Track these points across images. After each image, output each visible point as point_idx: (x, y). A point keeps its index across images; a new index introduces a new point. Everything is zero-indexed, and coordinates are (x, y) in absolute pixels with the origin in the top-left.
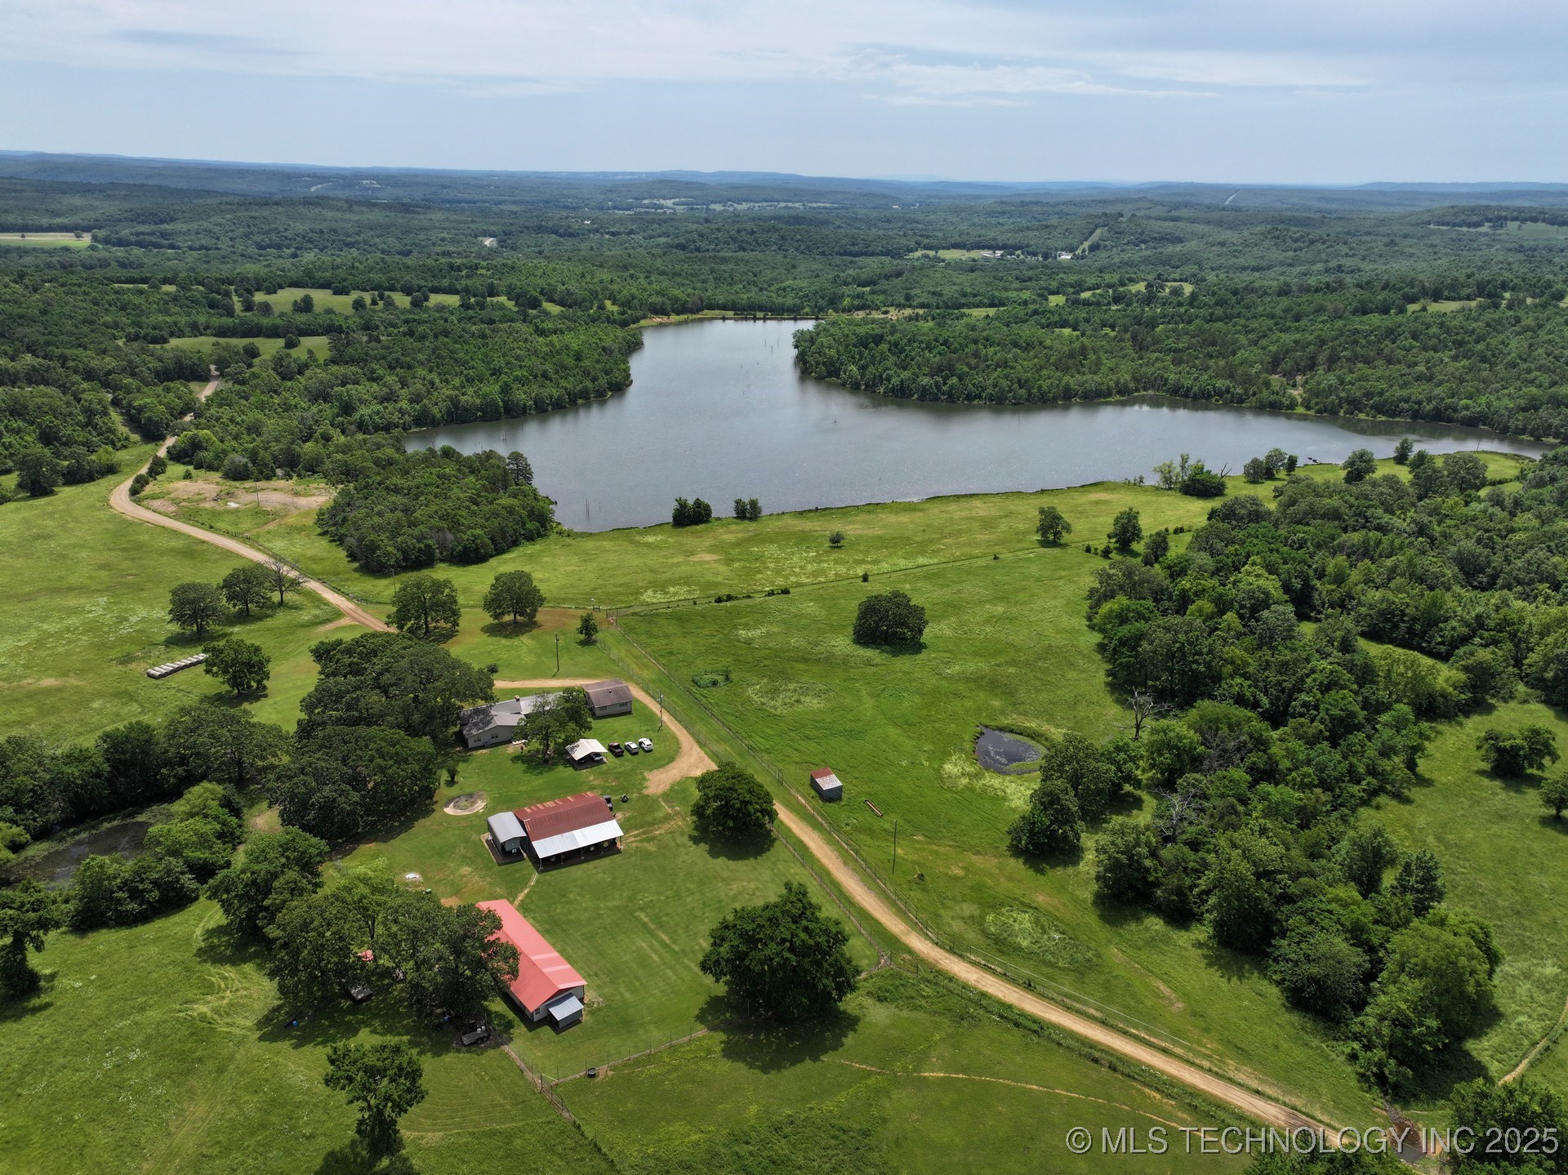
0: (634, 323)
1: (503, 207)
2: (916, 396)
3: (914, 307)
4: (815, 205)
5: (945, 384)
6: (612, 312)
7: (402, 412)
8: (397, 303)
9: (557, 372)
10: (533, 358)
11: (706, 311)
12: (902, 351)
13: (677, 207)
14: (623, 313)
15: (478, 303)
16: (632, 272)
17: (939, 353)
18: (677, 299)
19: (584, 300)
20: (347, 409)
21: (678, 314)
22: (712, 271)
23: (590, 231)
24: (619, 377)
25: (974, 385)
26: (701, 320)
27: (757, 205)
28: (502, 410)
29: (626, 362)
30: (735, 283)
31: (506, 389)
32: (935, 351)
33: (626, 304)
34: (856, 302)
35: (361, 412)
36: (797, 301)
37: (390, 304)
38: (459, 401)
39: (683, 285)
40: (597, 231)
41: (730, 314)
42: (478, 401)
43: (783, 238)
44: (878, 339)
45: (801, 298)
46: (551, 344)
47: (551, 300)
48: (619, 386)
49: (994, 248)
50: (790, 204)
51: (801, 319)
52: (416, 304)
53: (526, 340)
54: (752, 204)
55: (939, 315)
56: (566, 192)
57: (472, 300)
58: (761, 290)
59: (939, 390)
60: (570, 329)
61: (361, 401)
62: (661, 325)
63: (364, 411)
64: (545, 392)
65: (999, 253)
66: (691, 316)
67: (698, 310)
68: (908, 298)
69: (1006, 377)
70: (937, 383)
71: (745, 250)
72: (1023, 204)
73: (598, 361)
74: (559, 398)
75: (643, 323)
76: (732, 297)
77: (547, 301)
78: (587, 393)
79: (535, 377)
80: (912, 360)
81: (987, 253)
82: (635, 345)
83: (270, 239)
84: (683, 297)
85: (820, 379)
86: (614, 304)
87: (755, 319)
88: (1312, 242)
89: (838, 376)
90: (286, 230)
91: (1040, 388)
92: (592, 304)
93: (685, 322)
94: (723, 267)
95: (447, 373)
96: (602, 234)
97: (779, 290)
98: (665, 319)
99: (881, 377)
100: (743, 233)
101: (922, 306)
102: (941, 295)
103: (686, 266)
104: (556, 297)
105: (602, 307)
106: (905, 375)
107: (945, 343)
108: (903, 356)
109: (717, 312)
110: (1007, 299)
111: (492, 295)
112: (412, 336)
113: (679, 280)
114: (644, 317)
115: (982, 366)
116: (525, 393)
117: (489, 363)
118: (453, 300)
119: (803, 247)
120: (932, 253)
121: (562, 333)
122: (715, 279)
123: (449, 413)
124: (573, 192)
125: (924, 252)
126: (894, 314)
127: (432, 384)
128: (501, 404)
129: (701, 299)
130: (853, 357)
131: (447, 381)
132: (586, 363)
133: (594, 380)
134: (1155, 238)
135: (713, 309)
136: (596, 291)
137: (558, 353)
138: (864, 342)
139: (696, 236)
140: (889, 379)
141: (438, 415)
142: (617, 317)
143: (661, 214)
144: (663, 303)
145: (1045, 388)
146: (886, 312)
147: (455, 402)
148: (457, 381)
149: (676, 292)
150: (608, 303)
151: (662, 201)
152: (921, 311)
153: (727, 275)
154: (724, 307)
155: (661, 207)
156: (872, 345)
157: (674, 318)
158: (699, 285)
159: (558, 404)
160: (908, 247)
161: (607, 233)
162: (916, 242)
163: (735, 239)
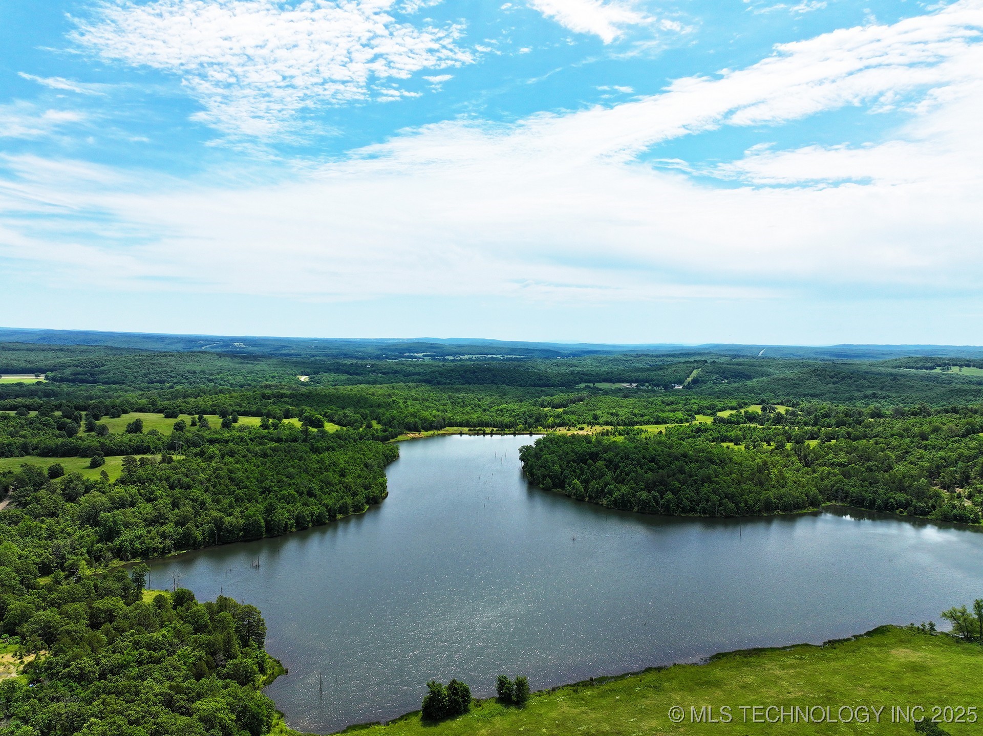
0: (393, 438)
1: (317, 358)
2: (636, 509)
3: (601, 425)
4: (509, 356)
5: (662, 498)
6: (377, 430)
7: (164, 536)
8: (211, 425)
9: (322, 488)
10: (304, 475)
11: (447, 428)
12: (617, 467)
13: (425, 358)
14: (385, 431)
15: (273, 424)
16: (395, 398)
17: (649, 469)
18: (426, 420)
19: (356, 421)
20: (110, 534)
21: (426, 431)
22: (450, 397)
23: (370, 372)
24: (376, 491)
25: (687, 498)
26: (444, 435)
27: (474, 356)
28: (264, 530)
29: (383, 476)
30: (466, 406)
31: (270, 510)
32: (645, 467)
33: (389, 424)
34: (557, 421)
35: (123, 538)
36: (512, 419)
37: (205, 425)
38: (223, 523)
39: (430, 407)
40: (374, 371)
41: (466, 429)
42: (242, 521)
43: (494, 375)
44: (594, 456)
45: (514, 417)
46: (322, 461)
47: (331, 421)
48: (376, 501)
49: (631, 382)
50: (494, 356)
51: (519, 434)
52: (226, 425)
53: (300, 459)
54: (471, 356)
55: (624, 431)
56: (357, 349)
57: (271, 421)
58: (484, 410)
59: (657, 504)
60: (341, 447)
61: (127, 525)
62: (414, 440)
63: (127, 535)
64: (306, 511)
65: (634, 385)
66: (437, 432)
67: (441, 427)
68: (596, 417)
69: (714, 492)
70: (654, 497)
71: (470, 384)
72: (638, 356)
73: (359, 476)
74: (320, 515)
75: (400, 438)
76: (466, 417)
77: (328, 421)
78: (347, 508)
79: (301, 494)
80: (627, 474)
81: (626, 385)
82: (392, 458)
83: (160, 377)
84: (430, 418)
85: (546, 490)
86: (378, 423)
87: (484, 434)
88: (843, 378)
89: (563, 488)
90: (172, 371)
91: (746, 502)
92: (362, 423)
93: (432, 436)
94: (457, 395)
95: (221, 493)
96: (377, 374)
97: (497, 410)
98: (417, 435)
99: (603, 490)
100: (468, 373)
101: (607, 423)
102: (617, 415)
103: (432, 394)
104: (336, 418)
105: (369, 426)
106: (624, 489)
107: (653, 460)
108: (618, 471)
109: (455, 428)
110: (668, 418)
111: (287, 417)
112: (201, 456)
113: (427, 404)
114: (401, 433)
115: (690, 482)
116: (288, 511)
117: (262, 482)
118: (256, 421)
119: (507, 381)
120: (591, 385)
121: (334, 450)
122: (452, 403)
123: (212, 534)
124: (362, 349)
125: (587, 384)
126: (587, 431)
127: (203, 504)
128: (263, 524)
129: (444, 419)
130: (574, 472)
131: (218, 501)
132: (349, 479)
133: (354, 494)
134: (733, 376)
135: (453, 426)
136: (366, 414)
137: (327, 470)
138: (582, 459)
139: (437, 374)
140: (610, 493)
141: (200, 538)
142: (380, 434)
143: (415, 361)
144: (416, 422)
145: (750, 502)
146: (582, 429)
147: (218, 523)
148: (226, 502)
149: (426, 414)
150: (374, 423)
151: (416, 354)
152: (609, 428)
153: (460, 400)
154: (461, 425)
155: (415, 357)
156: (590, 461)
157: (424, 434)
158: (441, 407)
159: (318, 521)
160: (575, 381)
161: (381, 373)
162: (580, 378)
163: (463, 377)
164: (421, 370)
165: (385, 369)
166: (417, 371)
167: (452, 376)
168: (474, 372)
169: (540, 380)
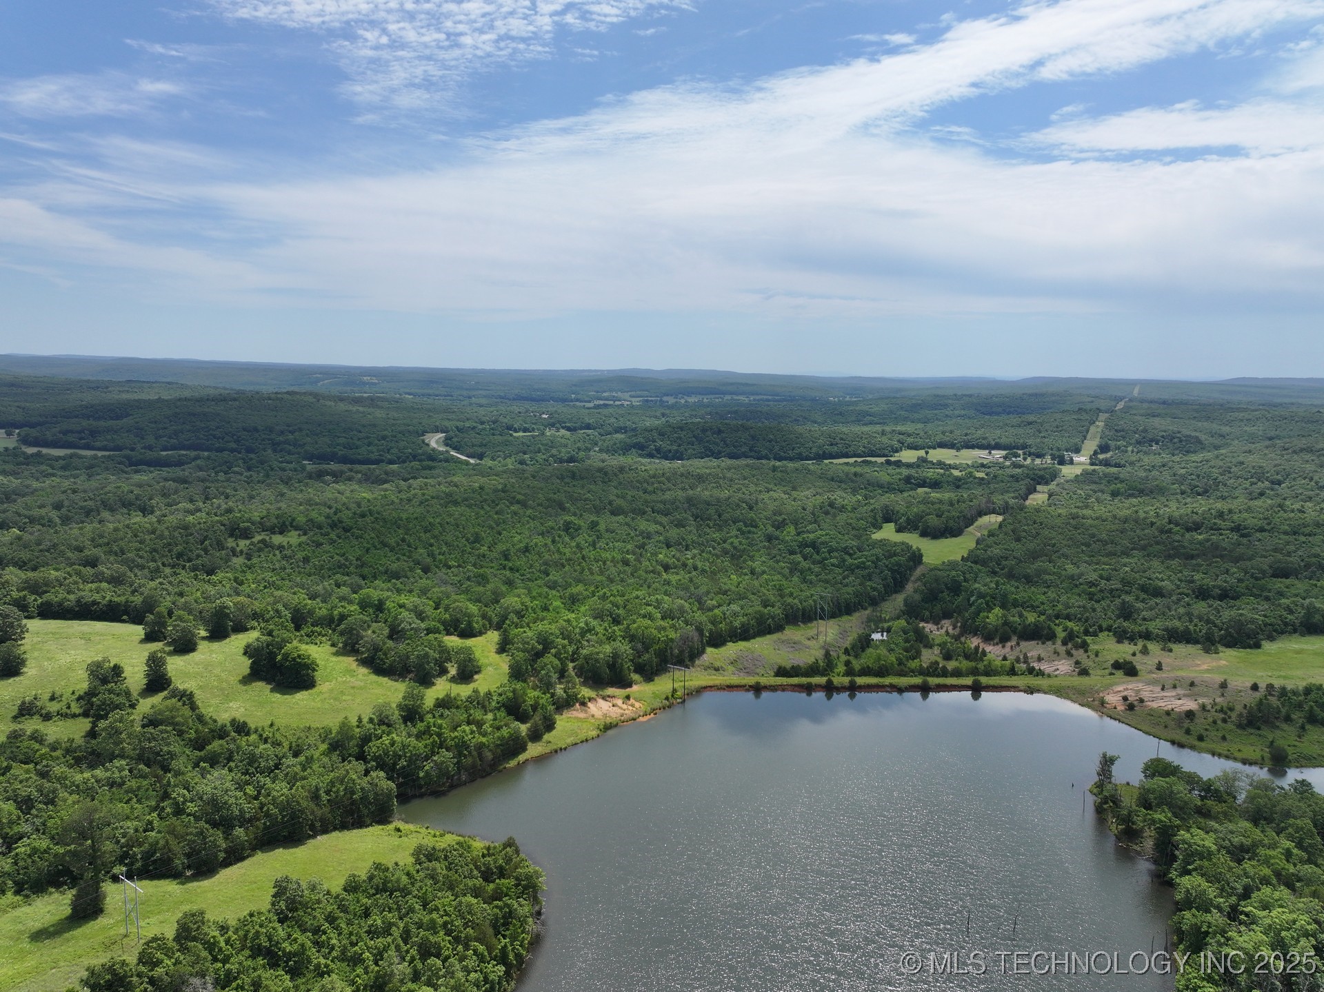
43: (753, 437)
49: (990, 447)
56: (536, 386)
65: (997, 454)
81: (982, 453)
100: (709, 433)
120: (924, 454)
124: (543, 386)
160: (892, 447)
161: (563, 428)
162: (899, 441)
163: (700, 440)
164: (628, 423)
165: (570, 421)
166: (622, 425)
167: (680, 438)
168: (720, 432)
169: (832, 445)
